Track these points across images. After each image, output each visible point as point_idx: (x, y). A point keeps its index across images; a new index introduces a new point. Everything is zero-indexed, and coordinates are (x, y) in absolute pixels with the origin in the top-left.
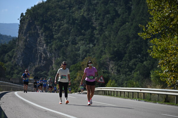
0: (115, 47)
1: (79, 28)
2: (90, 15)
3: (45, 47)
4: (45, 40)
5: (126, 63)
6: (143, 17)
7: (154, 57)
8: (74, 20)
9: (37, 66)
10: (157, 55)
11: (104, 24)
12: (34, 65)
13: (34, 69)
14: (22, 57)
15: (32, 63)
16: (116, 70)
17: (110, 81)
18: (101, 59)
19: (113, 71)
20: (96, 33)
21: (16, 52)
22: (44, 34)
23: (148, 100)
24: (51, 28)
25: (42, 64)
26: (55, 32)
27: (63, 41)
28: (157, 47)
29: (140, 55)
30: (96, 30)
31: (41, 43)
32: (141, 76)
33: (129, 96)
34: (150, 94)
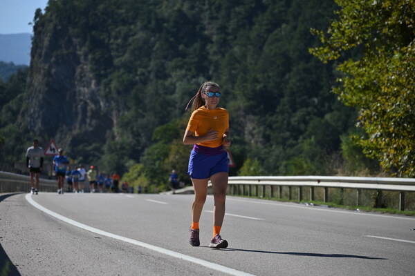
0: (256, 81)
1: (172, 39)
2: (197, 9)
3: (93, 86)
4: (92, 70)
5: (284, 119)
6: (320, 11)
7: (347, 104)
8: (161, 21)
9: (76, 132)
10: (354, 99)
11: (231, 27)
12: (70, 130)
13: (70, 139)
14: (41, 113)
15: (64, 127)
16: (261, 135)
17: (248, 161)
19: (255, 139)
20: (211, 51)
21: (27, 101)
22: (90, 57)
23: (335, 203)
24: (106, 41)
25: (87, 127)
26: (117, 50)
27: (136, 70)
29: (316, 100)
30: (212, 42)
31: (84, 79)
32: (318, 148)
33: (293, 195)
34: (340, 190)
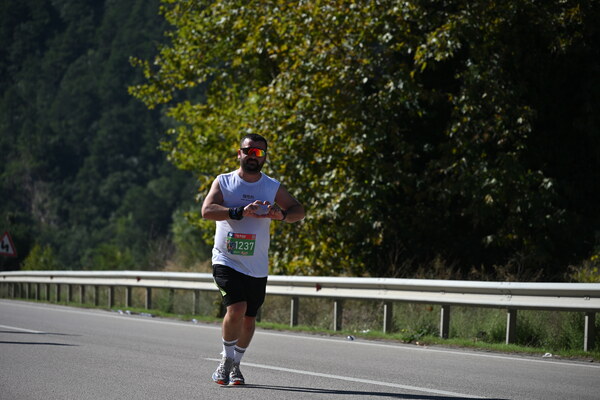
0: (50, 131)
5: (89, 188)
6: (143, 31)
7: (181, 167)
10: (191, 160)
11: (13, 53)
16: (55, 211)
17: (36, 248)
18: (4, 175)
19: (46, 216)
23: (162, 310)
28: (193, 132)
29: (135, 160)
32: (138, 230)
33: (101, 299)
34: (169, 292)
